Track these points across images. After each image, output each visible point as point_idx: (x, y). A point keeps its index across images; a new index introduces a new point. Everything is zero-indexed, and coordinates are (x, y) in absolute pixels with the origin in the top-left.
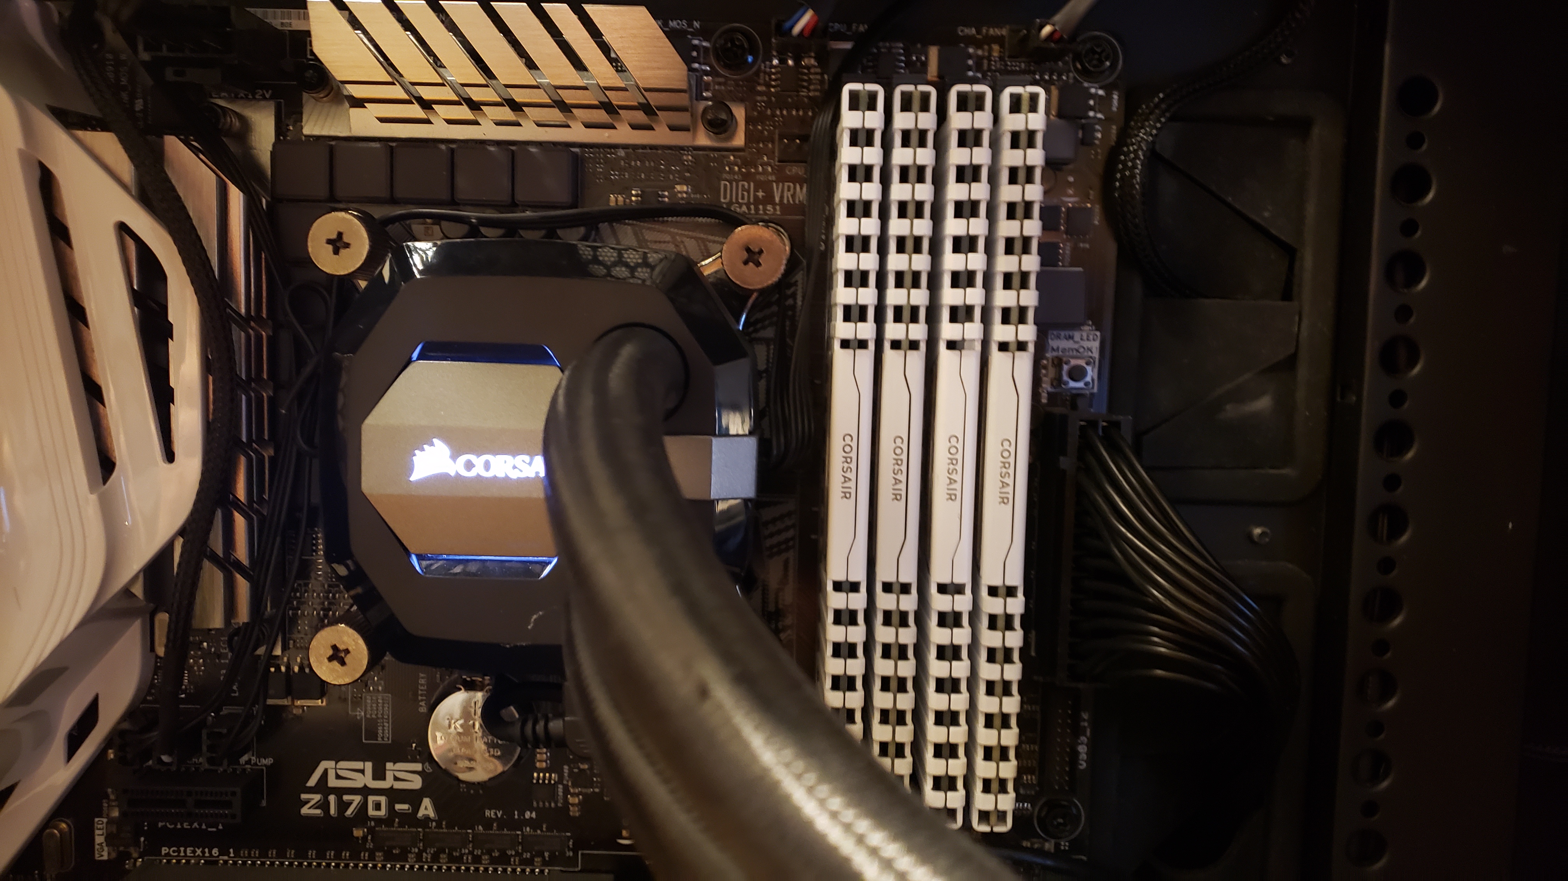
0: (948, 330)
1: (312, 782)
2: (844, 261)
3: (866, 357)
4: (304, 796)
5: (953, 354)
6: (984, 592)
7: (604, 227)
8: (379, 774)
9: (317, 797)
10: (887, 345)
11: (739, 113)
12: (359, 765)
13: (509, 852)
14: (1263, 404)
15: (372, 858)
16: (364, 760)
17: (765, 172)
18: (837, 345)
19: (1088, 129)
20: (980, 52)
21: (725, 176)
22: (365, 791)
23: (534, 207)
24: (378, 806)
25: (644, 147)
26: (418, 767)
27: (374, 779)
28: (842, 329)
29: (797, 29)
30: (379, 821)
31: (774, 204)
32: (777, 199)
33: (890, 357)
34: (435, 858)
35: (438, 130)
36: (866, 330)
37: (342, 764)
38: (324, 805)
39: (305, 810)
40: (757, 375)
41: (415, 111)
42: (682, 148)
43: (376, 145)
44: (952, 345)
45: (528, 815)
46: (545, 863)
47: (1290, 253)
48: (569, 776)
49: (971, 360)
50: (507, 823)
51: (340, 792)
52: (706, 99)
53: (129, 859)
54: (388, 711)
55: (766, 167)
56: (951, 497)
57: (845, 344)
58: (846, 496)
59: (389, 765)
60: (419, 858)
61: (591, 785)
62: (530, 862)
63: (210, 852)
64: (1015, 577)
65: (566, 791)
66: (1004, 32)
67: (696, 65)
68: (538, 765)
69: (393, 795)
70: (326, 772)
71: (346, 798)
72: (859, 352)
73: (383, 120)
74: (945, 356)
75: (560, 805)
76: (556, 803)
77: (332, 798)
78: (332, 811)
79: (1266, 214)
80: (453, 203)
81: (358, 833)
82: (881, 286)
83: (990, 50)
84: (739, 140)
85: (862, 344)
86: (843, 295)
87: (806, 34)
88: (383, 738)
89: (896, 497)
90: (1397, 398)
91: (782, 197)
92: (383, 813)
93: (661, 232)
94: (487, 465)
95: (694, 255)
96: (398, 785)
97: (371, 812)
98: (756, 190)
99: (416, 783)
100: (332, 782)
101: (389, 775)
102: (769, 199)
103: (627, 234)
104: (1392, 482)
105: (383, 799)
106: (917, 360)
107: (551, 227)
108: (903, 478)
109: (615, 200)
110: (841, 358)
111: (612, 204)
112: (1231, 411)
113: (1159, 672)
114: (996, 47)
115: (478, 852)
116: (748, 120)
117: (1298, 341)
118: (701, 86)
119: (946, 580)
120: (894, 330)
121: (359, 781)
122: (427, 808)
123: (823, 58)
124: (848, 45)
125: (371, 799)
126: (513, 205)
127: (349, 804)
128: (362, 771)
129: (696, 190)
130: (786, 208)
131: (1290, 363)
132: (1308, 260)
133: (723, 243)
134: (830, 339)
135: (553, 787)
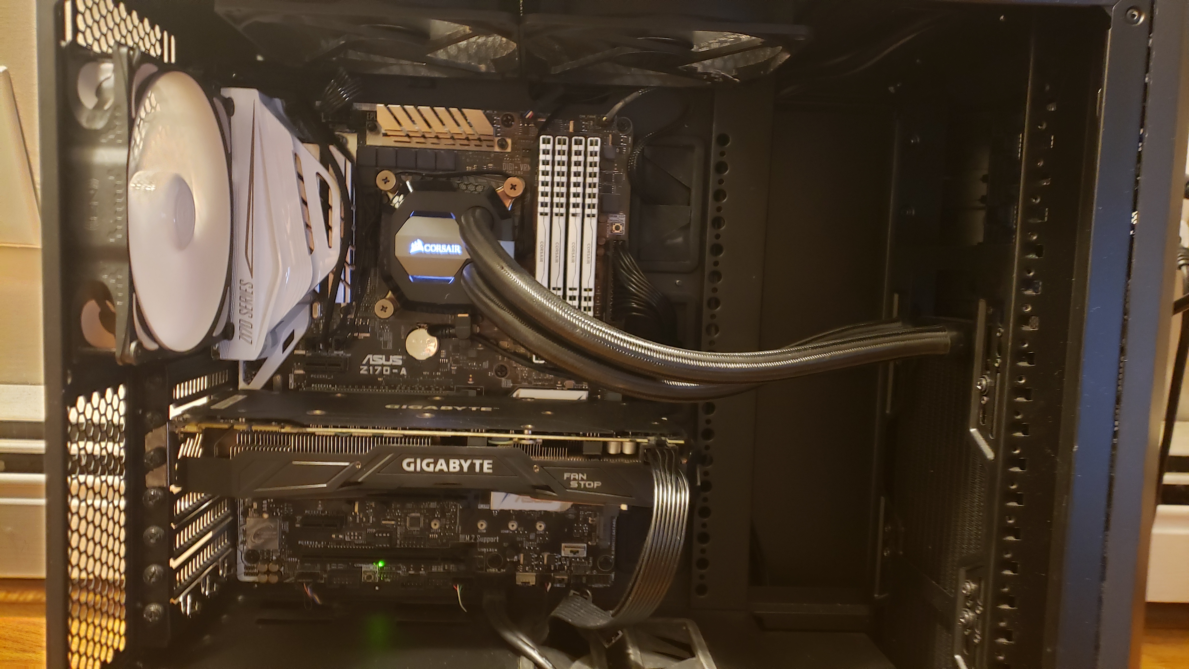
0: (572, 210)
1: (364, 362)
2: (541, 189)
3: (547, 218)
4: (361, 367)
5: (574, 218)
6: (583, 290)
7: (465, 177)
8: (388, 359)
9: (366, 368)
10: (554, 215)
11: (509, 141)
12: (381, 356)
13: (431, 386)
14: (680, 240)
15: (384, 388)
16: (382, 354)
17: (517, 160)
18: (539, 214)
19: (621, 149)
20: (587, 123)
21: (505, 161)
22: (383, 366)
23: (443, 170)
24: (387, 371)
25: (477, 151)
26: (401, 357)
27: (386, 361)
28: (540, 209)
29: (527, 116)
30: (387, 375)
31: (521, 171)
32: (521, 170)
33: (555, 218)
34: (406, 388)
35: (413, 145)
36: (547, 210)
37: (375, 356)
38: (369, 370)
39: (362, 372)
40: (514, 227)
41: (407, 139)
42: (490, 152)
43: (392, 148)
44: (574, 215)
45: (438, 373)
46: (443, 390)
47: (689, 189)
48: (452, 360)
49: (579, 219)
50: (431, 376)
51: (374, 366)
52: (498, 136)
53: (301, 388)
54: (391, 338)
55: (518, 159)
56: (573, 261)
57: (541, 214)
58: (541, 260)
59: (391, 357)
60: (401, 388)
61: (460, 364)
62: (438, 390)
63: (328, 386)
64: (592, 285)
65: (451, 366)
66: (594, 117)
67: (495, 125)
68: (442, 356)
69: (392, 367)
70: (369, 359)
71: (376, 368)
72: (546, 216)
73: (395, 141)
74: (571, 218)
75: (449, 370)
76: (448, 369)
77: (371, 368)
78: (371, 372)
79: (680, 177)
80: (416, 168)
81: (380, 379)
82: (552, 196)
83: (590, 123)
84: (509, 150)
85: (546, 214)
86: (541, 199)
87: (530, 117)
88: (389, 347)
89: (557, 261)
90: (718, 236)
91: (523, 169)
92: (388, 373)
93: (483, 179)
94: (433, 248)
95: (495, 187)
96: (394, 364)
97: (384, 372)
98: (515, 166)
99: (400, 363)
100: (371, 362)
101: (391, 360)
102: (519, 169)
103: (472, 179)
104: (716, 264)
105: (389, 368)
106: (563, 219)
107: (449, 176)
108: (558, 255)
109: (469, 168)
110: (540, 218)
111: (467, 170)
112: (669, 242)
113: (634, 313)
114: (592, 122)
115: (421, 386)
116: (513, 143)
117: (690, 219)
118: (496, 132)
119: (571, 287)
120: (556, 210)
121: (380, 362)
122: (404, 371)
123: (536, 124)
124: (544, 120)
125: (385, 368)
126: (436, 169)
127: (376, 370)
128: (382, 359)
129: (494, 165)
130: (524, 172)
131: (687, 227)
132: (693, 192)
133: (504, 183)
134: (537, 212)
135: (446, 364)
